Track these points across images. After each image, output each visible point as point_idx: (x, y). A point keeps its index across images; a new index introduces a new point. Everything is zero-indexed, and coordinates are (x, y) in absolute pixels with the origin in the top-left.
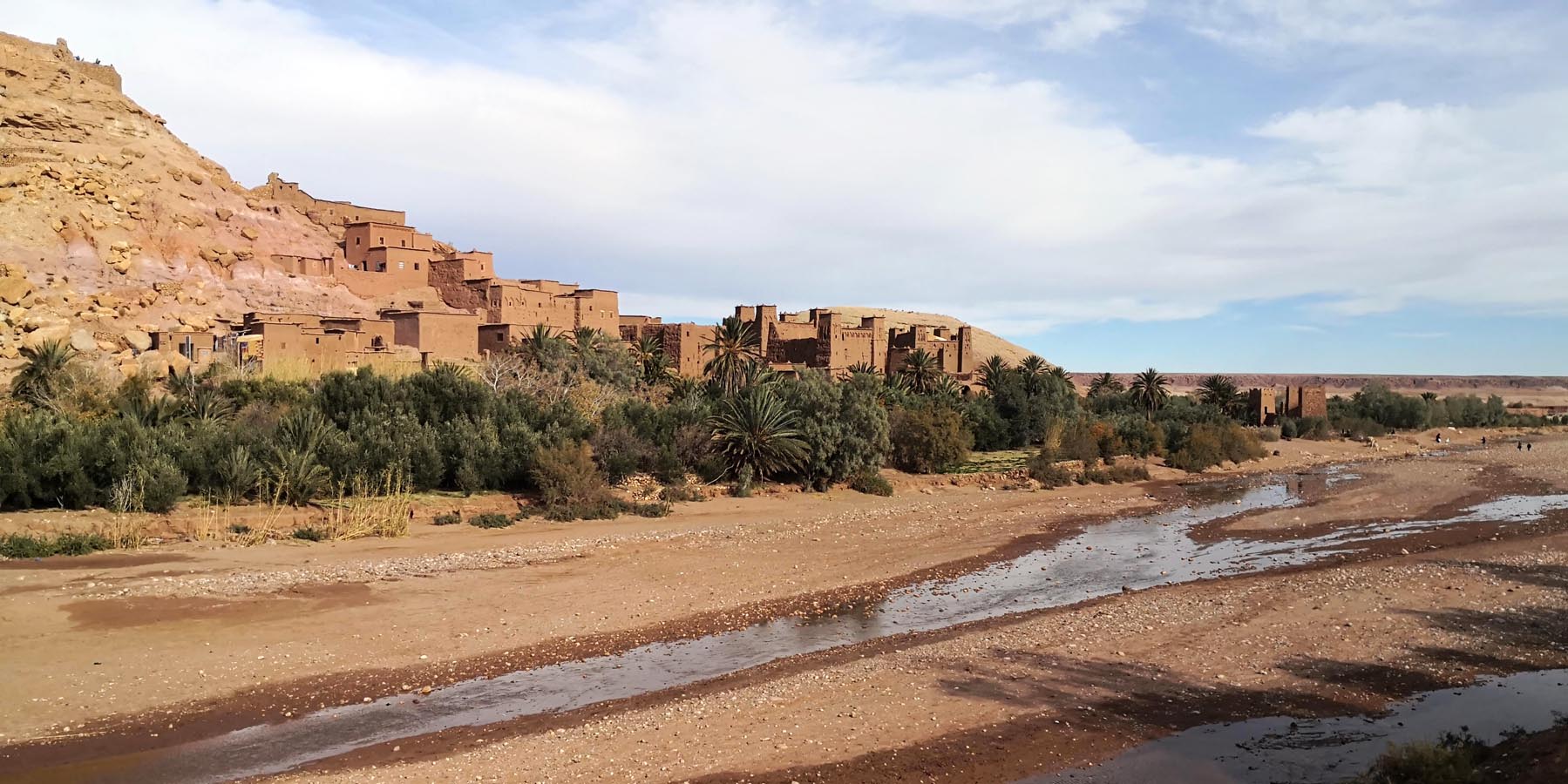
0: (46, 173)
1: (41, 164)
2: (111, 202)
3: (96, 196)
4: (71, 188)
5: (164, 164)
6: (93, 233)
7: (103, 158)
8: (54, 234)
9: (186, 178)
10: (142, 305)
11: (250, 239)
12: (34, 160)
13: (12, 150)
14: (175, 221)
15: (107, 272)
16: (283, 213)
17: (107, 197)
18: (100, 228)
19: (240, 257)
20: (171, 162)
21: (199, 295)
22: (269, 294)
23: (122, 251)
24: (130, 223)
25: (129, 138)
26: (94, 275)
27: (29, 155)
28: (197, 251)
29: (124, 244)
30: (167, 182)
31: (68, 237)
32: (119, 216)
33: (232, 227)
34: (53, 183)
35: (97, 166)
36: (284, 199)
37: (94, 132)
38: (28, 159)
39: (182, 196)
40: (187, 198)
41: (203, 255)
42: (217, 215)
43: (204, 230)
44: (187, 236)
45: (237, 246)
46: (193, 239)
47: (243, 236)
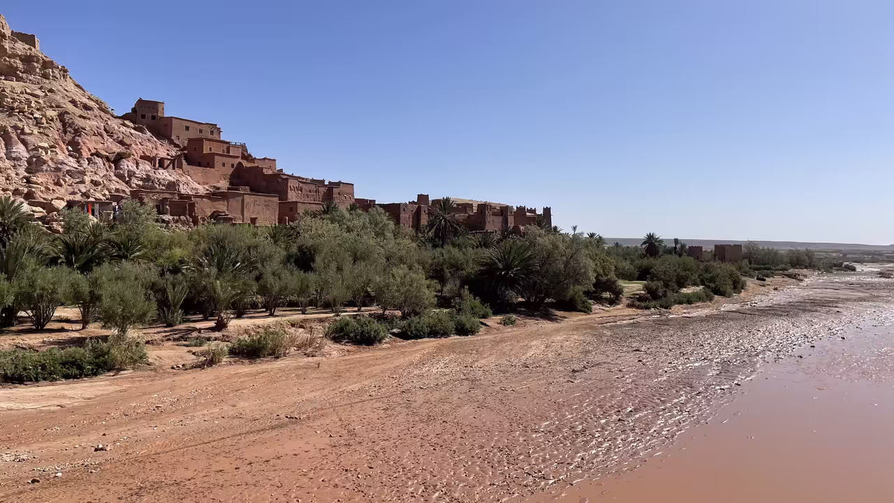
2: (35, 118)
3: (26, 114)
5: (68, 97)
6: (23, 136)
7: (28, 91)
9: (81, 105)
10: (58, 184)
11: (127, 145)
14: (78, 132)
15: (35, 162)
16: (144, 131)
17: (33, 115)
18: (31, 134)
19: (122, 156)
20: (72, 96)
21: (98, 178)
22: (141, 179)
23: (45, 149)
24: (48, 132)
25: (44, 80)
26: (25, 163)
28: (94, 151)
29: (46, 145)
30: (70, 107)
31: (8, 139)
32: (40, 127)
33: (115, 137)
35: (27, 96)
37: (22, 75)
39: (81, 116)
40: (84, 118)
41: (98, 154)
42: (105, 130)
43: (99, 138)
44: (87, 141)
45: (117, 149)
46: (89, 144)
47: (122, 143)
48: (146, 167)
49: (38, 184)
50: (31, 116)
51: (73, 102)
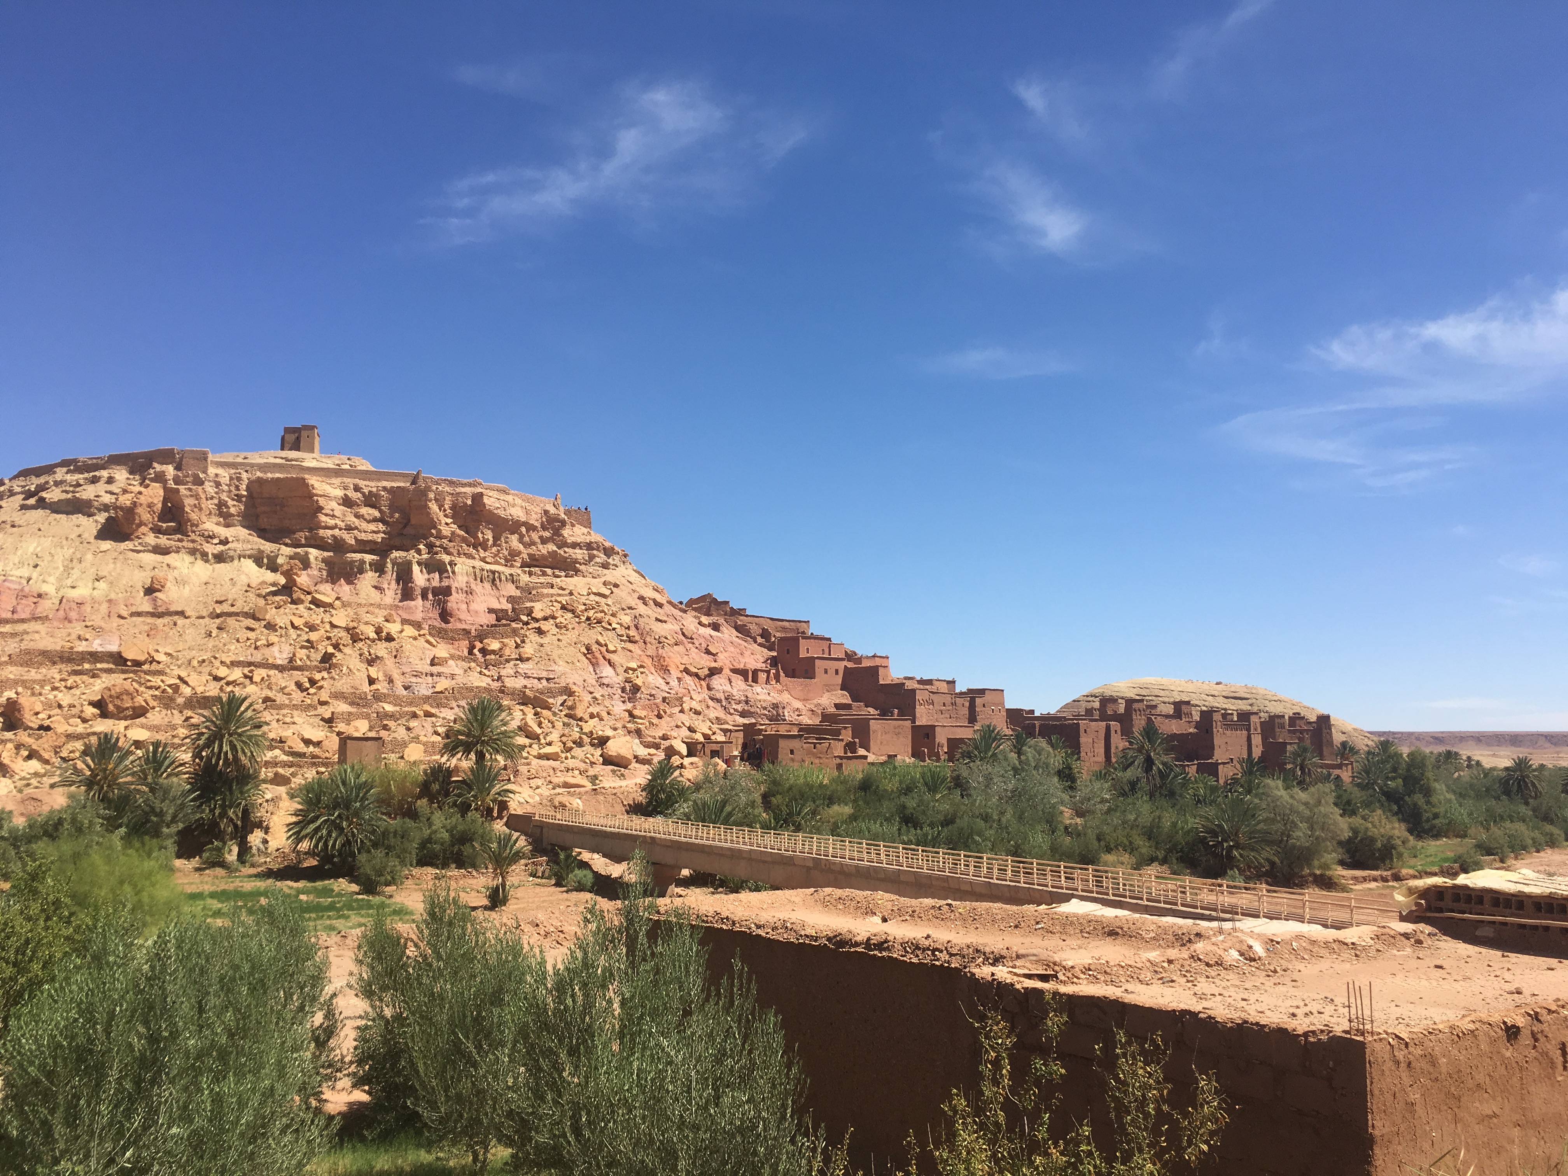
0: (563, 608)
1: (559, 599)
2: (614, 629)
3: (603, 624)
4: (584, 619)
5: (634, 591)
6: (608, 656)
7: (595, 591)
8: (584, 658)
9: (651, 602)
10: (659, 716)
11: (714, 655)
12: (552, 595)
13: (533, 588)
14: (660, 643)
15: (628, 688)
16: (722, 628)
17: (610, 624)
18: (615, 652)
19: (714, 672)
20: (638, 589)
21: (695, 705)
22: (740, 702)
23: (634, 670)
24: (629, 646)
25: (605, 571)
26: (619, 691)
27: (545, 591)
28: (682, 667)
29: (634, 665)
30: (642, 609)
31: (594, 660)
32: (621, 640)
33: (698, 643)
34: (570, 615)
35: (592, 597)
36: (719, 615)
37: (582, 567)
38: (548, 595)
39: (657, 620)
40: (660, 621)
41: (686, 671)
42: (683, 634)
43: (680, 648)
44: (671, 654)
45: (707, 662)
46: (676, 657)
47: (708, 652)
48: (739, 682)
49: (641, 718)
50: (609, 627)
51: (641, 598)
